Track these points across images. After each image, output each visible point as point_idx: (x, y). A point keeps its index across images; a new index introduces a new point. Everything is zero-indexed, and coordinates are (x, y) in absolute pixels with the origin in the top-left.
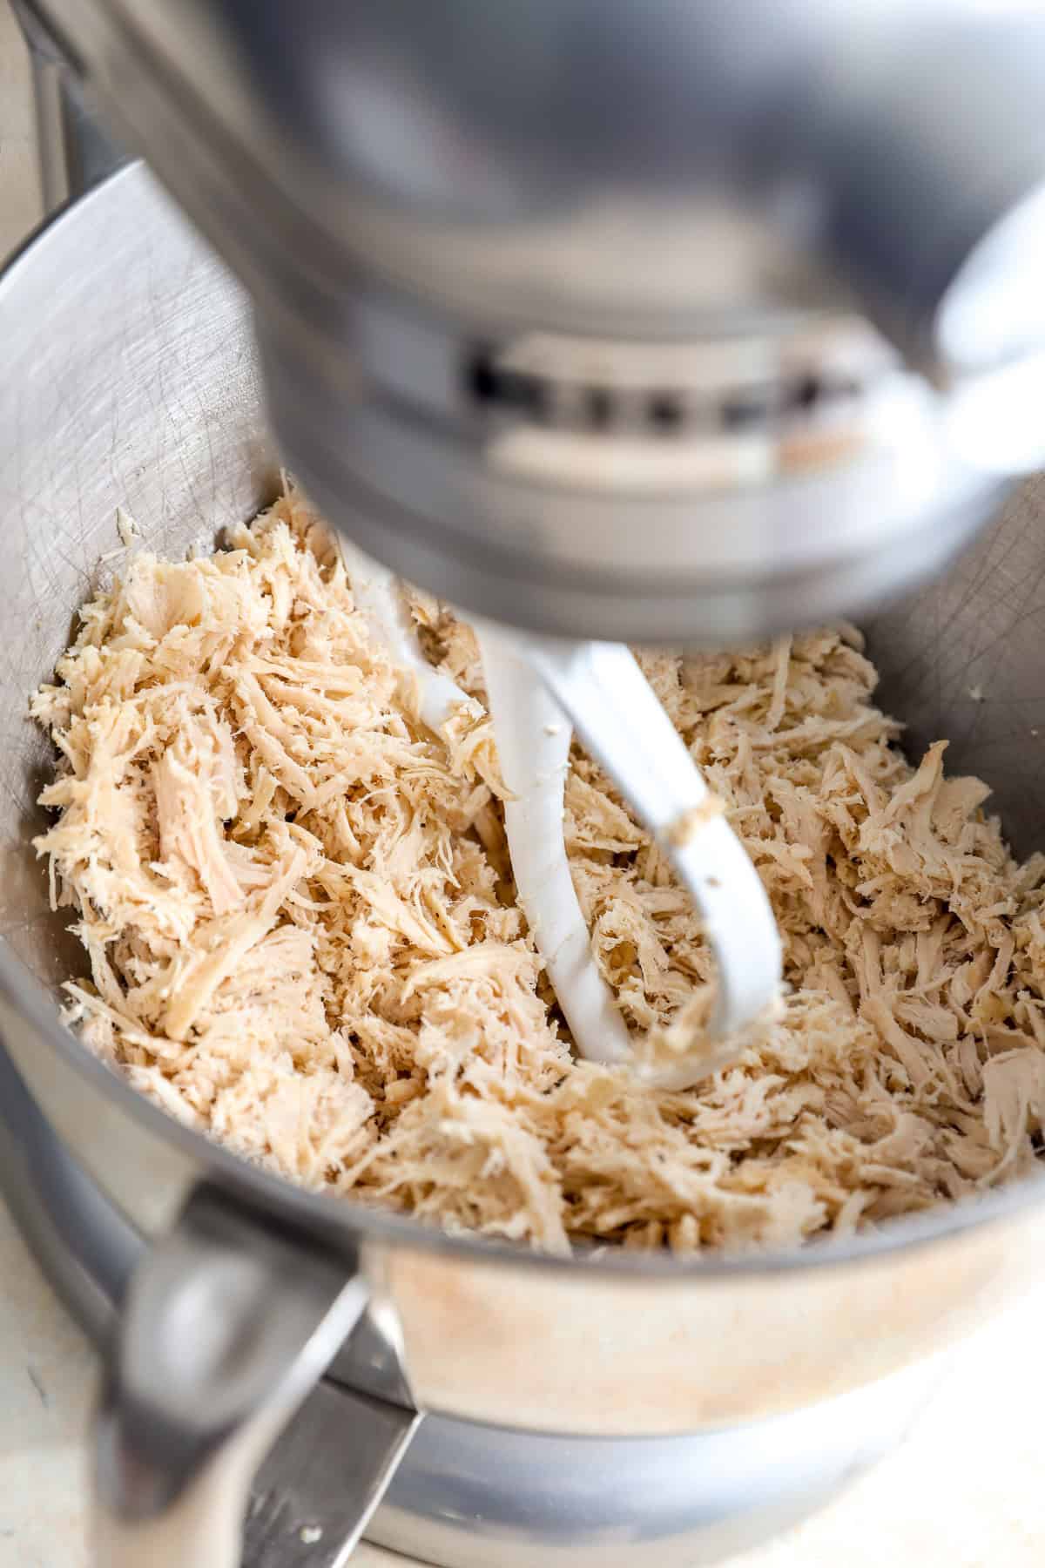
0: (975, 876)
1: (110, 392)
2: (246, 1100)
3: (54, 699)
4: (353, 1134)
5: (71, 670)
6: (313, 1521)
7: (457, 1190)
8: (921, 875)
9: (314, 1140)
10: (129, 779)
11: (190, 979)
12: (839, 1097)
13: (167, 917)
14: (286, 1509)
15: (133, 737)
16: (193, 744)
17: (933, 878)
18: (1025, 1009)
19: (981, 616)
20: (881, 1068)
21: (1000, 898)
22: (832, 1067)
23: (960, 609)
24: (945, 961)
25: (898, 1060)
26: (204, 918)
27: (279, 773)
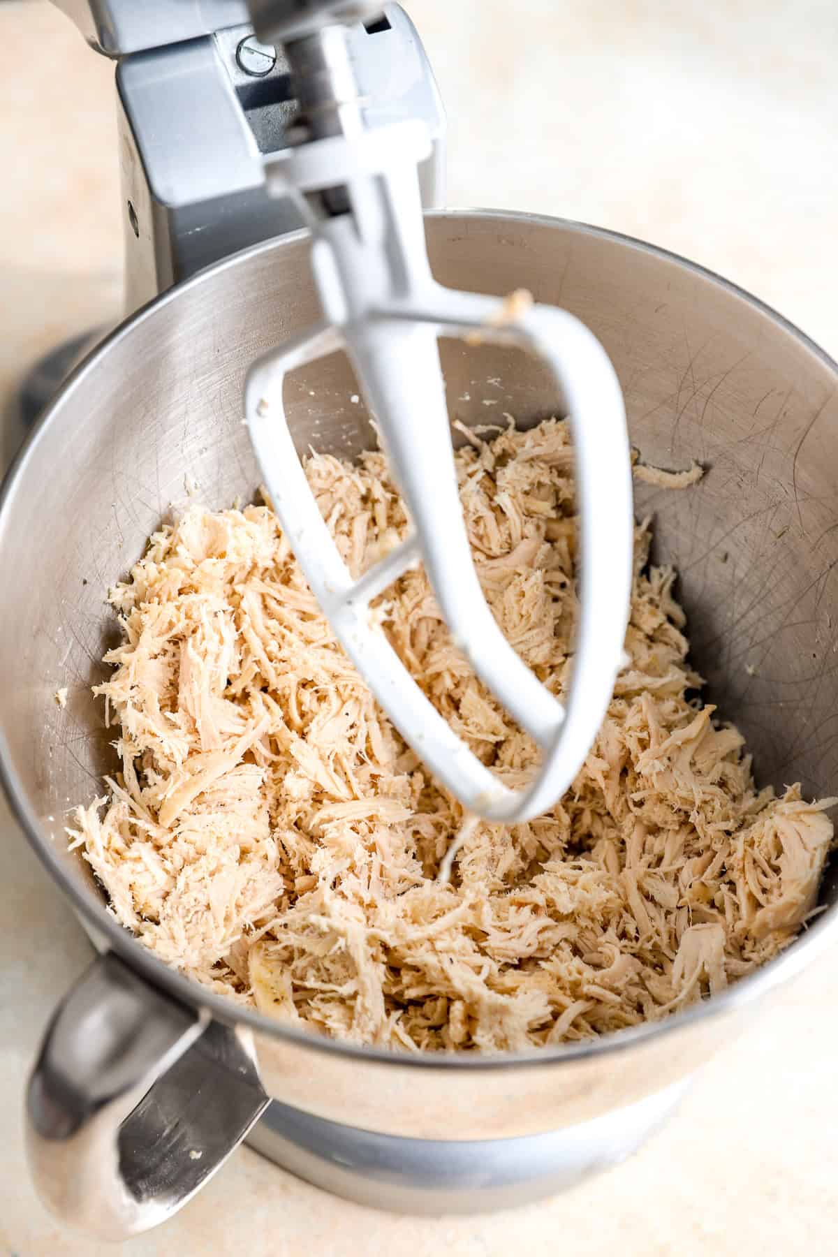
0: (713, 800)
1: (184, 405)
2: (200, 875)
3: (126, 592)
4: (266, 906)
5: (138, 573)
6: (198, 1147)
7: (318, 958)
8: (673, 794)
9: (238, 907)
10: (165, 652)
11: (178, 791)
12: (588, 934)
13: (170, 748)
14: (183, 1136)
15: (171, 625)
16: (206, 637)
17: (681, 798)
18: (723, 897)
19: (759, 620)
20: (622, 921)
21: (726, 818)
22: (589, 914)
23: (747, 611)
24: (685, 853)
25: (633, 916)
26: (196, 751)
27: (258, 662)
